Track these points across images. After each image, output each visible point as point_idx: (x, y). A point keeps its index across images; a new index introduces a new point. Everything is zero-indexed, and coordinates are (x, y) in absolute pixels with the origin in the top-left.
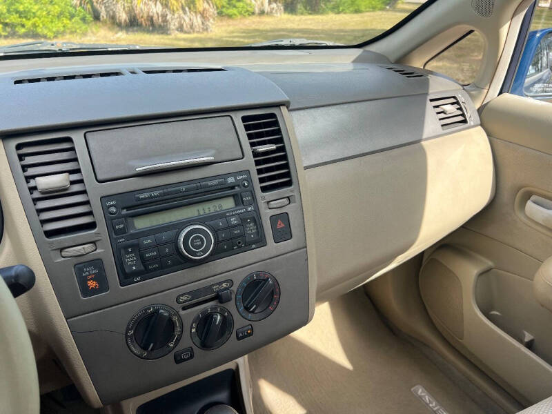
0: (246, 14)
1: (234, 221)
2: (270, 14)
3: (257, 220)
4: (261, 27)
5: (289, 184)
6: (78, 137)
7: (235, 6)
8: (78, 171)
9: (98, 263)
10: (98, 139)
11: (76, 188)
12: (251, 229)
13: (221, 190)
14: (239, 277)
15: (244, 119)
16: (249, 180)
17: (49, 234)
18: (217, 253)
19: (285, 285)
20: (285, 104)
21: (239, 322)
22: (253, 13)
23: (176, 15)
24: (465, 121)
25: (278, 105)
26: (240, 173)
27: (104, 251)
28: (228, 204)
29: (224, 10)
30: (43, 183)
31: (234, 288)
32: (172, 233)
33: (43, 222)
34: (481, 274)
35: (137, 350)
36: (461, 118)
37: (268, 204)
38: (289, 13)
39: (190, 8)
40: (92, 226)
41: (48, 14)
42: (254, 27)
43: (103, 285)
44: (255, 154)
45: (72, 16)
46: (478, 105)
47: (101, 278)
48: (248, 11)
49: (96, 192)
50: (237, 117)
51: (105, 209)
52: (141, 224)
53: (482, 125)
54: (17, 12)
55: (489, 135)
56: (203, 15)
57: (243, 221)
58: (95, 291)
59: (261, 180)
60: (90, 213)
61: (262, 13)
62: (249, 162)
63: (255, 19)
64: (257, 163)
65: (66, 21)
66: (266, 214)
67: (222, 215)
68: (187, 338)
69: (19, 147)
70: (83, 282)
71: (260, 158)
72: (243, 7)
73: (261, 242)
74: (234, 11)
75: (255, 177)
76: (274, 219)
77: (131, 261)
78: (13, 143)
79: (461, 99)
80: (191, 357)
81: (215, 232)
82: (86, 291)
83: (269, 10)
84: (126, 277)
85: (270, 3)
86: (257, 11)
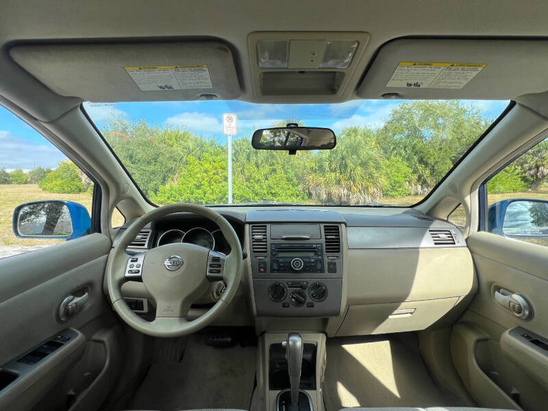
1: (312, 260)
3: (322, 262)
5: (339, 252)
6: (268, 226)
7: (396, 190)
8: (265, 235)
9: (265, 263)
10: (275, 227)
11: (265, 240)
12: (319, 266)
13: (310, 249)
14: (311, 282)
15: (325, 226)
16: (321, 247)
17: (254, 252)
18: (304, 270)
19: (330, 291)
20: (345, 223)
21: (309, 300)
22: (410, 195)
23: (355, 195)
24: (454, 243)
25: (340, 223)
26: (318, 244)
27: (268, 260)
28: (312, 254)
29: (389, 193)
30: (256, 237)
31: (309, 285)
32: (290, 259)
33: (254, 248)
34: (478, 341)
35: (270, 296)
36: (452, 242)
37: (327, 258)
39: (364, 192)
40: (266, 252)
41: (286, 194)
43: (265, 271)
44: (326, 239)
45: (298, 196)
46: (466, 237)
47: (265, 269)
48: (405, 193)
49: (269, 241)
50: (322, 226)
51: (271, 247)
52: (281, 255)
53: (467, 246)
54: (271, 193)
55: (471, 252)
56: (372, 195)
57: (316, 261)
58: (262, 272)
59: (326, 249)
60: (266, 248)
62: (323, 241)
64: (326, 242)
65: (294, 198)
66: (326, 260)
67: (308, 257)
68: (289, 298)
69: (253, 226)
70: (260, 268)
71: (327, 241)
72: (402, 191)
73: (322, 271)
74: (396, 193)
75: (324, 247)
76: (329, 264)
77: (275, 267)
78: (251, 225)
79: (453, 232)
80: (289, 306)
81: (304, 262)
82: (260, 271)
84: (273, 270)
85: (422, 188)
86: (412, 194)
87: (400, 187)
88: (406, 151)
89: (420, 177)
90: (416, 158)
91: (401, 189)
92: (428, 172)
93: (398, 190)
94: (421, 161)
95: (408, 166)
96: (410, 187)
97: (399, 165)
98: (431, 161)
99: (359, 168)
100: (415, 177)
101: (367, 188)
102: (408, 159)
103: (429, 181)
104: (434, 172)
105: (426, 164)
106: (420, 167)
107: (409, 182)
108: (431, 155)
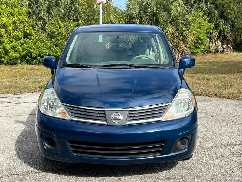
0: (206, 52)
2: (223, 52)
4: (218, 60)
22: (210, 52)
38: (236, 51)
39: (175, 50)
42: (212, 60)
48: (207, 50)
61: (217, 51)
63: (212, 55)
72: (204, 48)
74: (198, 50)
83: (222, 49)
85: (223, 45)
86: (213, 50)
87: (201, 44)
88: (207, 5)
89: (220, 33)
90: (217, 13)
91: (203, 46)
92: (228, 28)
93: (200, 46)
94: (222, 16)
95: (209, 22)
96: (211, 44)
97: (200, 20)
98: (231, 16)
99: (170, 26)
100: (216, 33)
101: (177, 46)
102: (209, 14)
103: (229, 37)
104: (233, 28)
105: (226, 19)
106: (221, 23)
107: (210, 38)
108: (231, 10)
